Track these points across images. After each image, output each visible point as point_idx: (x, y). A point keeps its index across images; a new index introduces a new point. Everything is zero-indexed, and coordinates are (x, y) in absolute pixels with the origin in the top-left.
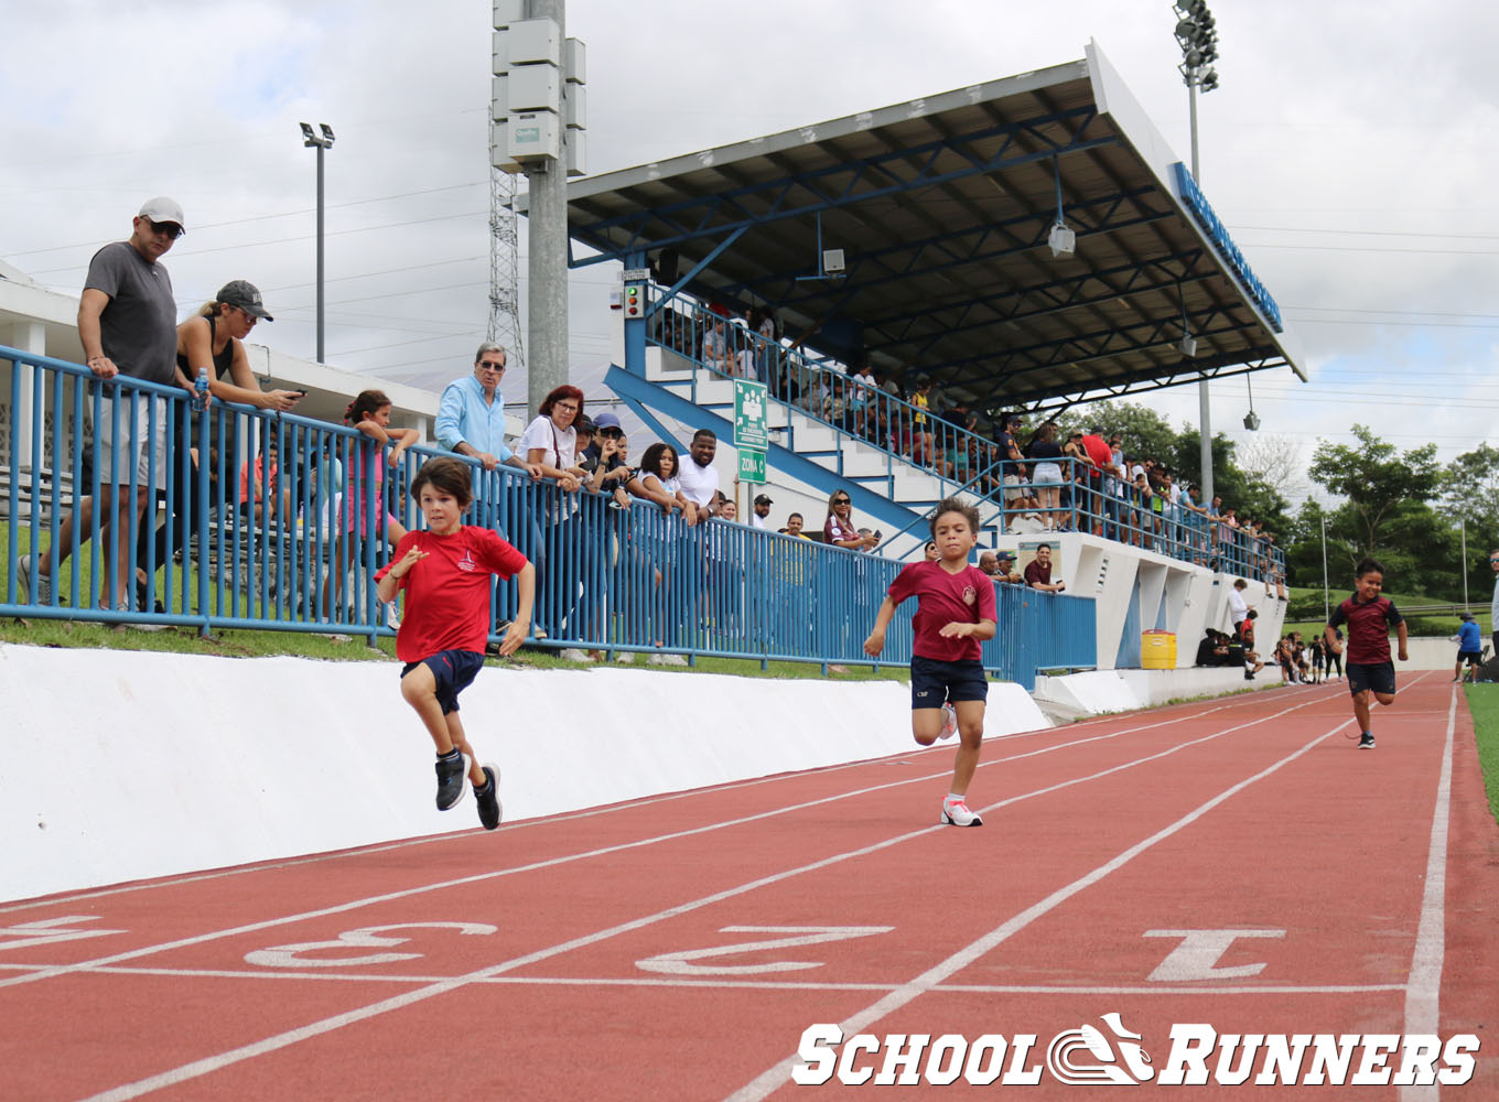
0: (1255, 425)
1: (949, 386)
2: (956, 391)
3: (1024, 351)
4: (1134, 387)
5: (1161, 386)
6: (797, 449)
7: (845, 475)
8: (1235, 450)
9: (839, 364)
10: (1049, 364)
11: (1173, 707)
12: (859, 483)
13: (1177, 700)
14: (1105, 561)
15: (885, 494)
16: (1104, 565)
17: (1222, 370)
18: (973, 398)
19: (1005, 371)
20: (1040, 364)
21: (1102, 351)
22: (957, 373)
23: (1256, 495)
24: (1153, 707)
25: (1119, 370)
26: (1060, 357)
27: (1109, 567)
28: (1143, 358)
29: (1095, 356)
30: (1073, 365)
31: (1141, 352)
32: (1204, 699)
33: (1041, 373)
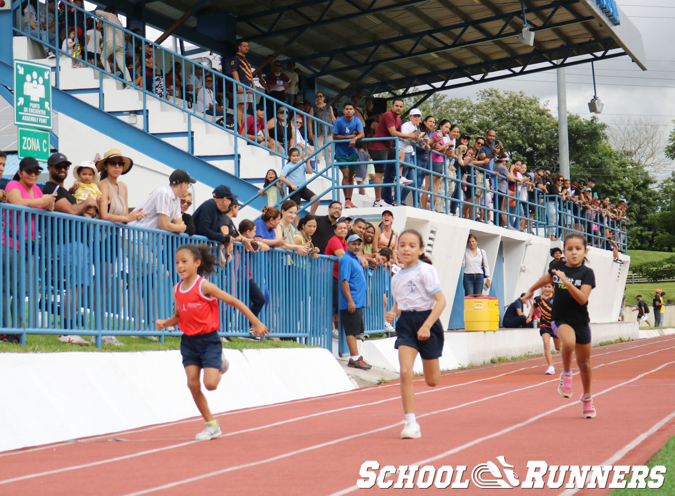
0: (598, 109)
1: (322, 74)
2: (328, 78)
3: (387, 42)
4: (491, 75)
5: (515, 74)
6: (152, 130)
7: (196, 154)
8: (606, 131)
9: (214, 54)
10: (410, 54)
11: (495, 366)
12: (208, 162)
13: (500, 360)
14: (432, 232)
15: (231, 170)
16: (432, 236)
17: (569, 60)
18: (345, 85)
19: (371, 60)
20: (403, 55)
21: (458, 42)
22: (329, 62)
23: (625, 171)
24: (471, 367)
25: (478, 60)
26: (420, 47)
27: (436, 237)
28: (498, 49)
29: (454, 45)
30: (433, 54)
31: (496, 43)
32: (533, 356)
33: (404, 62)
